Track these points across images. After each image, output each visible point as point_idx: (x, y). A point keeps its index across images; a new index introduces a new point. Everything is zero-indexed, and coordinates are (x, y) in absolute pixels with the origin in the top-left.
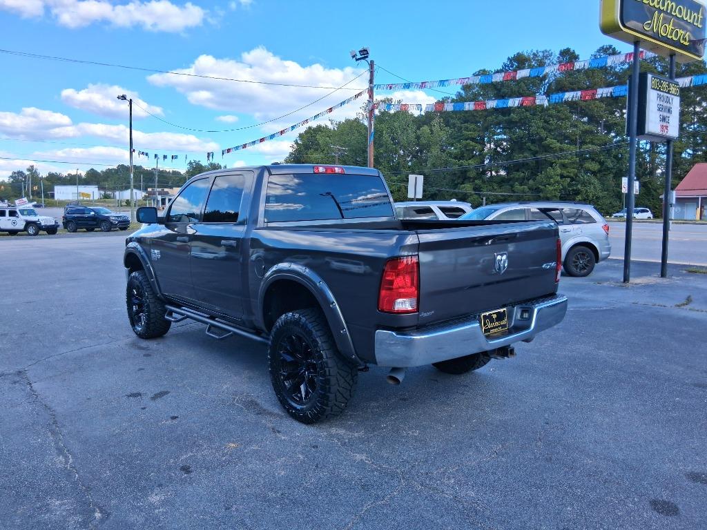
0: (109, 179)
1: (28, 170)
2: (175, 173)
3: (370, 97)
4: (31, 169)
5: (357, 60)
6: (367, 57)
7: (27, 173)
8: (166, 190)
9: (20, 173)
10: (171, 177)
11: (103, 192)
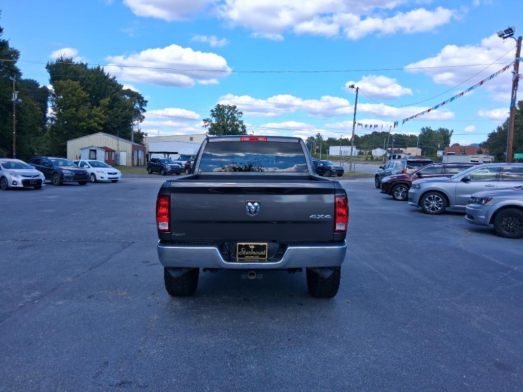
0: (365, 142)
1: (317, 136)
2: (412, 136)
3: (515, 69)
4: (318, 136)
5: (504, 38)
6: (512, 34)
7: (316, 138)
8: (401, 149)
9: (312, 138)
10: (409, 140)
11: (359, 151)
